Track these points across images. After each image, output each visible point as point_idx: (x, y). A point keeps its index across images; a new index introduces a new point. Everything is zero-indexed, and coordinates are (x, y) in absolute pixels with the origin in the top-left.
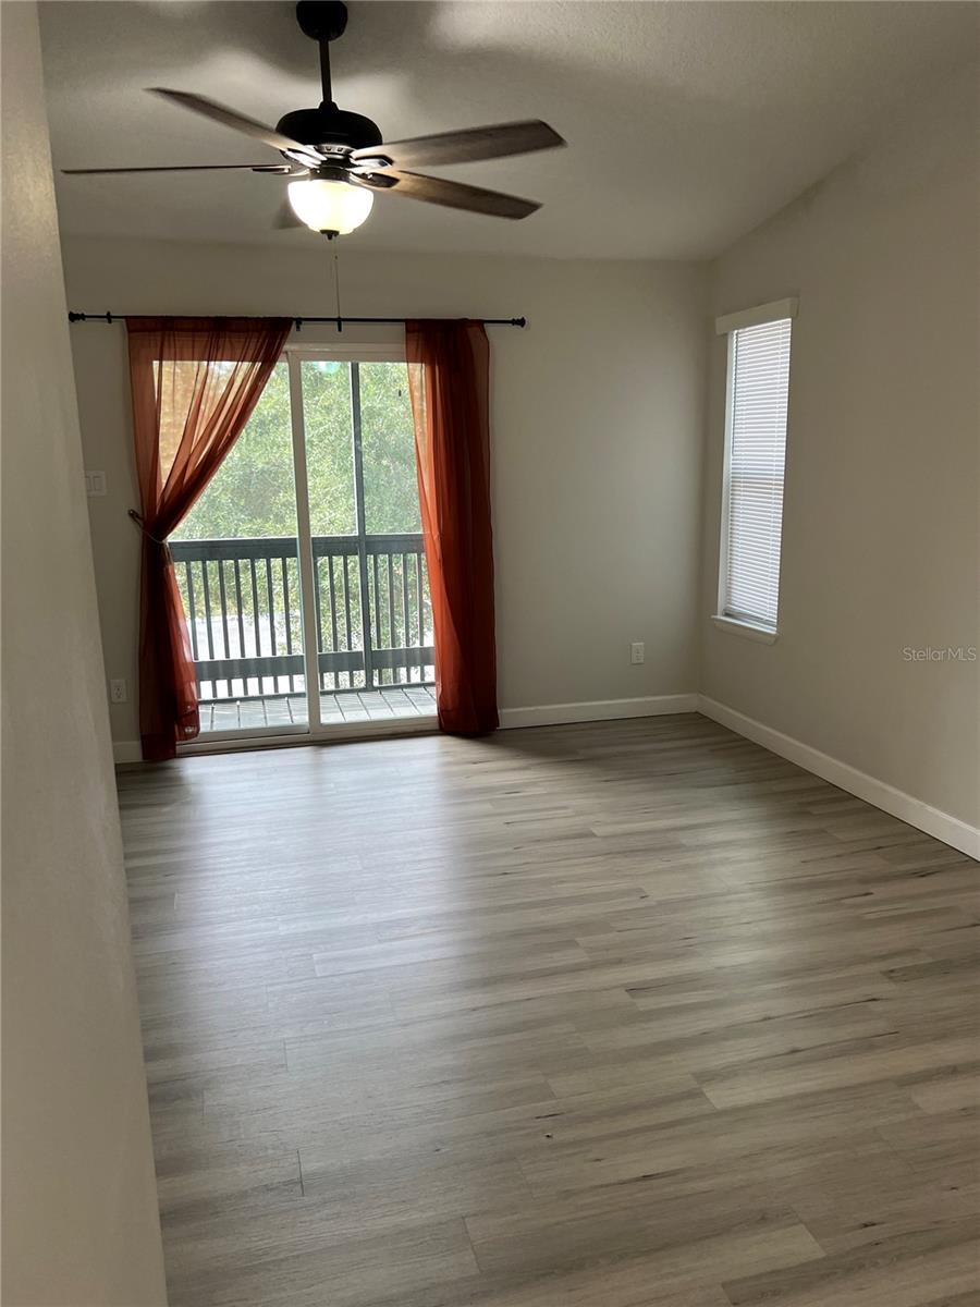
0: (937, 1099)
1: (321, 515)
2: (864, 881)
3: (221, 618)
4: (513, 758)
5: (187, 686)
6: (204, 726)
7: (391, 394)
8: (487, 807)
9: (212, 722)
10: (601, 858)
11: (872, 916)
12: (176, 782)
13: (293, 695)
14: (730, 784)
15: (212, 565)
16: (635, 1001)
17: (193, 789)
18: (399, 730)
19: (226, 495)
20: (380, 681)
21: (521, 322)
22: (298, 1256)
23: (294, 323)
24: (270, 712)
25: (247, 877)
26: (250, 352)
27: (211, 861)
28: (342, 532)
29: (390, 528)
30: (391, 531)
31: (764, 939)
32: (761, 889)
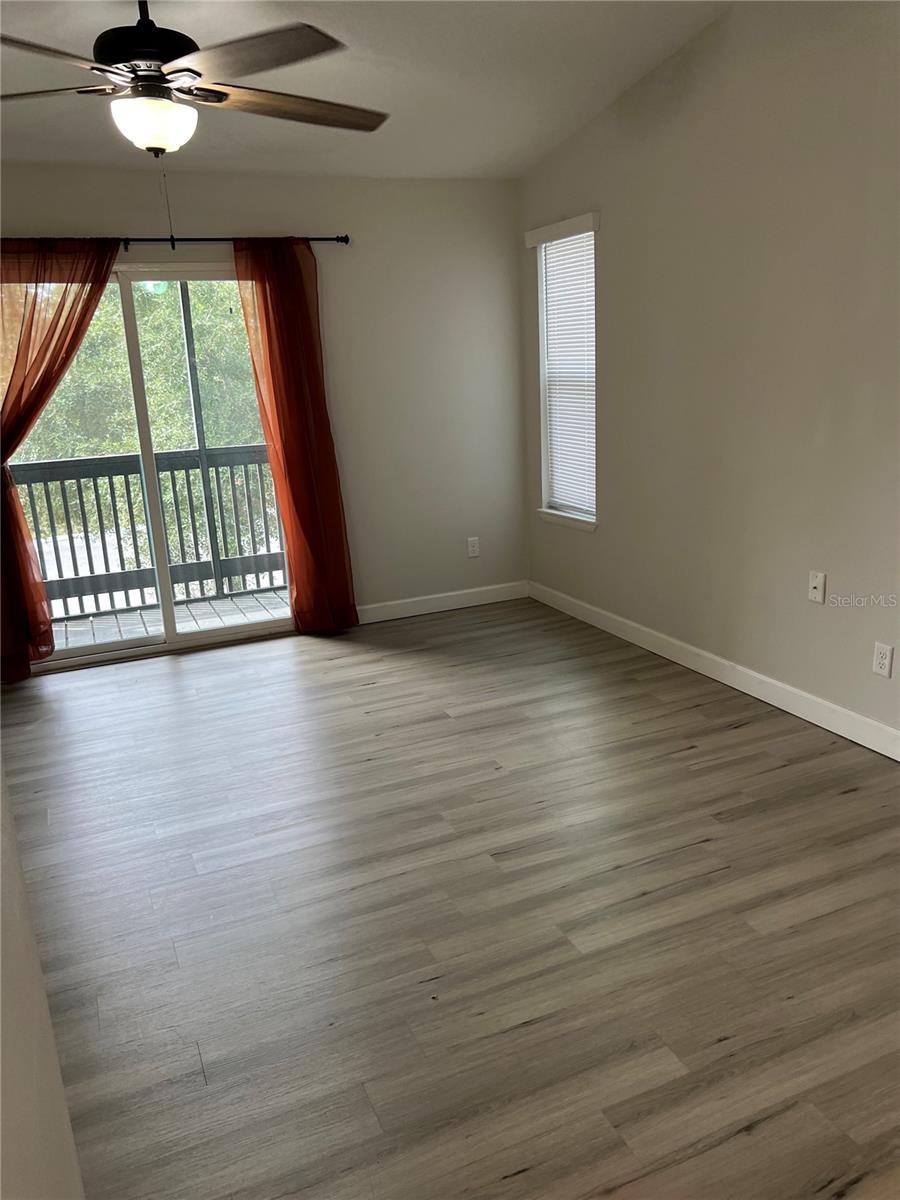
0: (771, 920)
1: (158, 432)
2: (687, 736)
3: (66, 537)
4: (367, 652)
5: (39, 607)
6: (59, 644)
7: (218, 312)
8: (347, 700)
9: (67, 639)
10: (456, 736)
11: (696, 767)
12: (35, 702)
13: (145, 608)
14: (561, 660)
15: (53, 486)
16: (499, 864)
17: (55, 706)
18: (254, 633)
19: (60, 416)
20: (231, 589)
21: (345, 240)
22: (208, 1143)
23: (122, 243)
24: (125, 625)
25: (118, 787)
26: (79, 273)
27: (81, 774)
28: (180, 448)
29: (227, 440)
30: (229, 443)
31: (607, 796)
32: (600, 752)
